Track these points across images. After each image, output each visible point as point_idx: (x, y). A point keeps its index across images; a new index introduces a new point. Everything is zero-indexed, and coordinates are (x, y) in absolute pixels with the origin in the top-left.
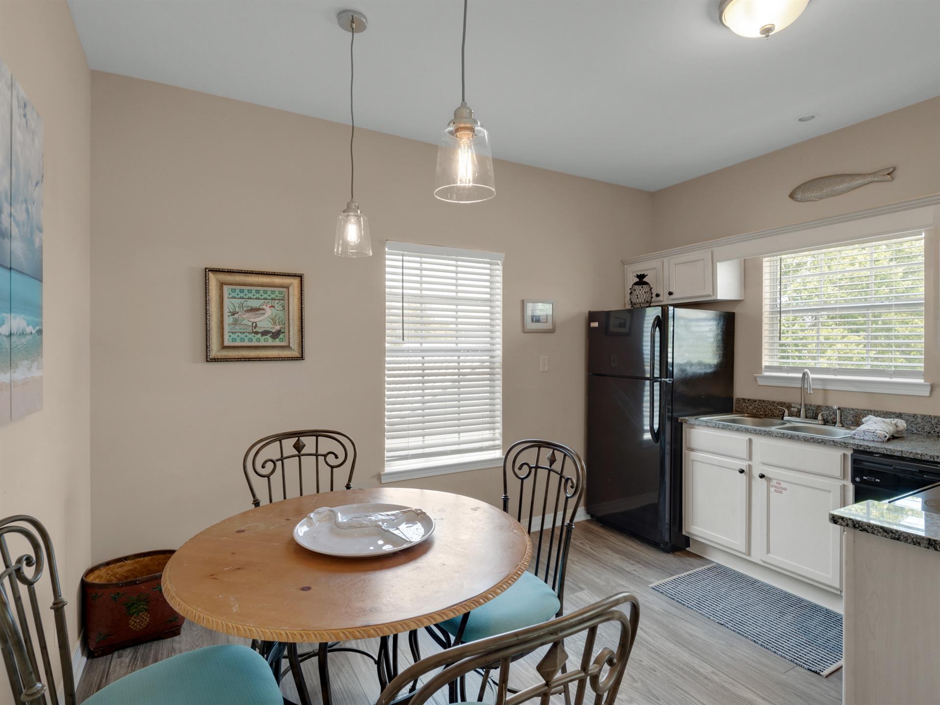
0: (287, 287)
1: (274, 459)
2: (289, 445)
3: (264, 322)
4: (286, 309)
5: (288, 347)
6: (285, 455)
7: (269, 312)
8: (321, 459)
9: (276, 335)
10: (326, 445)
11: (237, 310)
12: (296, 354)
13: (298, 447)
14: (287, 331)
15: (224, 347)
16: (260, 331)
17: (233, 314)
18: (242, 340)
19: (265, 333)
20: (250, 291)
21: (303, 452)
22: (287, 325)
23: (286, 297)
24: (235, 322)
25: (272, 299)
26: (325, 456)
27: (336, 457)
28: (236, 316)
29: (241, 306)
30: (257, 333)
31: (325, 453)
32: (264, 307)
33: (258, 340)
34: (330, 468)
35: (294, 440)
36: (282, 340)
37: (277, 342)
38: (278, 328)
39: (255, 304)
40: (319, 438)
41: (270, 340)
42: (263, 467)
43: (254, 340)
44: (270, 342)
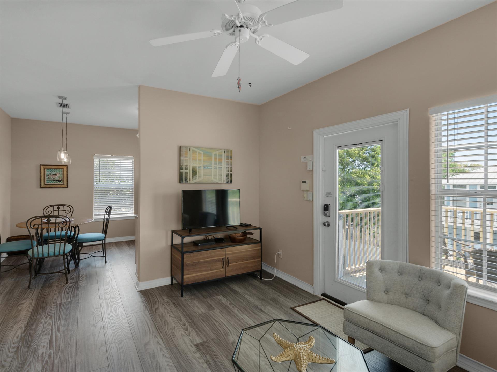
0: (63, 169)
1: (52, 210)
2: (56, 208)
3: (56, 178)
4: (63, 174)
5: (63, 184)
6: (54, 210)
7: (58, 175)
8: (64, 211)
9: (60, 181)
10: (65, 208)
11: (49, 175)
12: (66, 186)
13: (58, 208)
14: (63, 180)
15: (45, 184)
16: (55, 180)
17: (48, 176)
18: (50, 183)
19: (57, 181)
20: (53, 170)
21: (59, 209)
22: (63, 179)
23: (63, 171)
24: (49, 178)
25: (59, 172)
26: (65, 211)
27: (68, 211)
28: (49, 176)
29: (50, 174)
30: (54, 181)
31: (65, 210)
32: (57, 174)
33: (55, 183)
34: (66, 214)
35: (57, 207)
36: (62, 182)
37: (60, 183)
38: (61, 179)
39: (54, 173)
40: (64, 206)
41: (58, 182)
42: (48, 212)
43: (54, 182)
44: (58, 183)
